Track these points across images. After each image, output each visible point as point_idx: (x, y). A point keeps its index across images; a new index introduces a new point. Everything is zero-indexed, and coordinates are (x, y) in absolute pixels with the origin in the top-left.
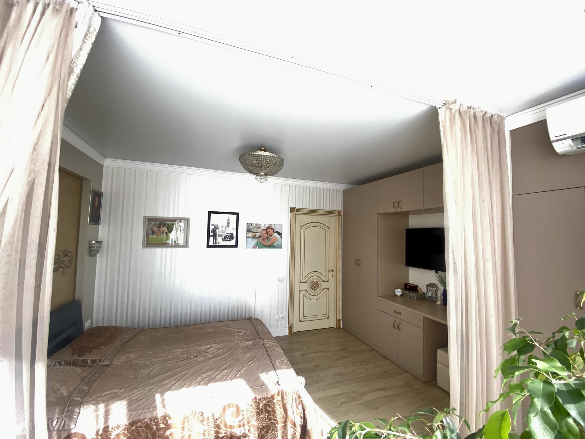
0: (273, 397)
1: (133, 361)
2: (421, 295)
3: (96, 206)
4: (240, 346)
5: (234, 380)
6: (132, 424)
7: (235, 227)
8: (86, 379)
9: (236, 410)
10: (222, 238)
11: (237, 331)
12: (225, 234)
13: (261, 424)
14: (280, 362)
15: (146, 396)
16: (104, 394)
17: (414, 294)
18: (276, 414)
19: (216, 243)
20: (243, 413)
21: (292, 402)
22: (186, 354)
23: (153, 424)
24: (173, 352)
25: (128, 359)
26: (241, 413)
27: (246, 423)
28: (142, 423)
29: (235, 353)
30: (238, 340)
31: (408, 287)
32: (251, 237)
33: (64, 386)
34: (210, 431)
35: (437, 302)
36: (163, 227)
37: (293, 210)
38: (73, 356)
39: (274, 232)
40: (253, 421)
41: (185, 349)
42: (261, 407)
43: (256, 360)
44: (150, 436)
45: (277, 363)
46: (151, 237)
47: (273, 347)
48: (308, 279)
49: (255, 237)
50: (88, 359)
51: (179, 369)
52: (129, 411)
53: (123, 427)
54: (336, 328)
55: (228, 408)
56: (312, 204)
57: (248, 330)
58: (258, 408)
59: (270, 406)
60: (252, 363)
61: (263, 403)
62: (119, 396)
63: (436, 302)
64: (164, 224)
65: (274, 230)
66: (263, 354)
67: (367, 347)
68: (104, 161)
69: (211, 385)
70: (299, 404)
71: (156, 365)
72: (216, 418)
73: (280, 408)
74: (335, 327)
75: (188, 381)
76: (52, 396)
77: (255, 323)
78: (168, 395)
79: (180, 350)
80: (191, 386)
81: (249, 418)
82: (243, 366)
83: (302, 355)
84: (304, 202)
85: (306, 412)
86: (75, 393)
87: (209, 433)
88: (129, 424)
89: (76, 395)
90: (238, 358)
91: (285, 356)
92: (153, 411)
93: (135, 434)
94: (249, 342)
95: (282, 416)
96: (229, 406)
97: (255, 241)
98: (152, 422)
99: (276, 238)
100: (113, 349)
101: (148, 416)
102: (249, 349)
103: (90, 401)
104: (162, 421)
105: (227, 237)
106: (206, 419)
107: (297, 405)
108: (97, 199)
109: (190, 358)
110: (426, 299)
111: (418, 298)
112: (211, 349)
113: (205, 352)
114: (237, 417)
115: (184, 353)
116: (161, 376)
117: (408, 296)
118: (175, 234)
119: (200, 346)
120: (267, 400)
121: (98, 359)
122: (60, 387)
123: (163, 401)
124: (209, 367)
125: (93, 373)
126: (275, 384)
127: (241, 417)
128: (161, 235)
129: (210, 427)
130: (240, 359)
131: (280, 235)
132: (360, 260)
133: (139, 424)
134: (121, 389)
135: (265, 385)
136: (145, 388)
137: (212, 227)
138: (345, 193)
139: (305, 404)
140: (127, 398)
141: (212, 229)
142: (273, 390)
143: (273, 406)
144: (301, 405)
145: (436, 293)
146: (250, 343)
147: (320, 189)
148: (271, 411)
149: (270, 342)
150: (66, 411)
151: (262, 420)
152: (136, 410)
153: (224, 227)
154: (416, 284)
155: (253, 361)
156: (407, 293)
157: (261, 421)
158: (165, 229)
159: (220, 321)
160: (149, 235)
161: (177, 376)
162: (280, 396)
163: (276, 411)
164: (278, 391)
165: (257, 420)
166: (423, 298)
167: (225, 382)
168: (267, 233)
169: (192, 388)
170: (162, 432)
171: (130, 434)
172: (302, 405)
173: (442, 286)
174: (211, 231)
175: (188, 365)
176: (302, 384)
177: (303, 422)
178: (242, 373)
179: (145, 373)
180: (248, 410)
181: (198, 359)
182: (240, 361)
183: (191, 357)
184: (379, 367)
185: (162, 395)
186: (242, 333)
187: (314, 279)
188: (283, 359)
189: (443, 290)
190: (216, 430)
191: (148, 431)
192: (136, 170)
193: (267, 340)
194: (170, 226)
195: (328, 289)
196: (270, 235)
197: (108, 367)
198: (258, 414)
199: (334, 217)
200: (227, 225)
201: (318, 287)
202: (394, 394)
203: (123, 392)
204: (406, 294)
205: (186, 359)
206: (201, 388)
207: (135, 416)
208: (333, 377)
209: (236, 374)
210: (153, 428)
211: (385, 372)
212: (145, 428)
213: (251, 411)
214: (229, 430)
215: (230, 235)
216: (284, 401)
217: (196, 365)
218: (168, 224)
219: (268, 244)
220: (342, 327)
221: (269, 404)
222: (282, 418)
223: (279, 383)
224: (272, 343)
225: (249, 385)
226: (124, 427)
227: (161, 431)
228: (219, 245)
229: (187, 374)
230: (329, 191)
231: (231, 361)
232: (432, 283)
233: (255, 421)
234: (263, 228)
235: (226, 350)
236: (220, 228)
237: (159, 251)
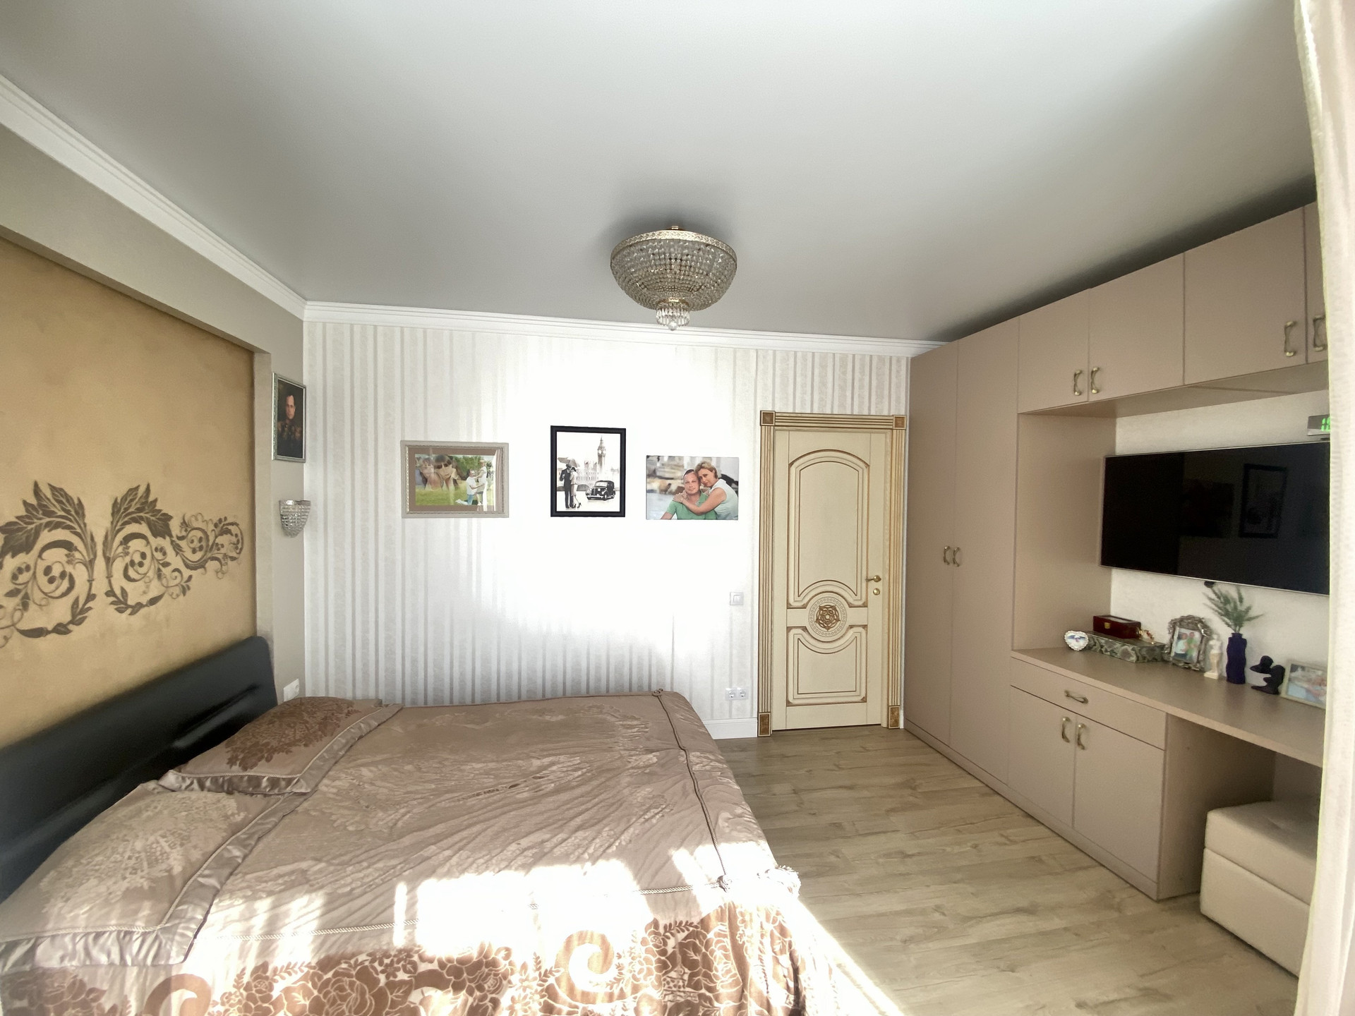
0: (704, 923)
1: (366, 786)
2: (1151, 649)
3: (291, 417)
4: (626, 765)
5: (601, 862)
6: (325, 965)
7: (618, 466)
8: (246, 828)
9: (601, 951)
10: (587, 494)
11: (622, 725)
12: (594, 482)
13: (670, 997)
14: (730, 819)
15: (374, 886)
16: (275, 871)
17: (1129, 648)
18: (714, 972)
19: (572, 506)
20: (621, 961)
21: (761, 943)
22: (492, 777)
23: (380, 969)
24: (461, 771)
25: (355, 781)
26: (615, 961)
27: (628, 990)
28: (350, 966)
29: (611, 783)
30: (622, 748)
31: (1107, 625)
32: (658, 491)
33: (179, 848)
34: (529, 1003)
35: (1205, 672)
36: (446, 465)
37: (768, 419)
38: (231, 766)
39: (716, 476)
40: (647, 987)
41: (492, 765)
42: (670, 951)
43: (665, 808)
44: (371, 1000)
45: (720, 821)
46: (419, 489)
47: (714, 774)
48: (811, 599)
49: (669, 490)
50: (264, 777)
51: (466, 817)
52: (323, 927)
53: (302, 971)
54: (888, 728)
55: (579, 945)
56: (821, 400)
57: (650, 725)
58: (663, 953)
59: (696, 950)
60: (653, 817)
61: (676, 940)
62: (308, 881)
63: (1202, 671)
64: (447, 458)
65: (716, 473)
66: (685, 794)
67: (977, 784)
68: (304, 308)
69: (540, 871)
70: (782, 951)
71: (415, 802)
72: (546, 966)
73: (726, 957)
74: (884, 725)
75: (484, 853)
76: (143, 874)
77: (668, 704)
78: (430, 888)
79: (480, 765)
80: (487, 868)
81: (638, 976)
82: (629, 821)
83: (795, 792)
84: (798, 394)
85: (802, 976)
86: (205, 865)
87: (527, 1007)
88: (317, 963)
89: (207, 872)
90: (618, 797)
91: (744, 803)
92: (382, 932)
93: (333, 993)
94: (650, 756)
95: (731, 980)
96: (582, 937)
97: (669, 501)
98: (376, 964)
99: (724, 493)
100: (325, 754)
101: (371, 945)
102: (651, 774)
103: (240, 889)
104: (402, 963)
105: (599, 490)
106: (518, 968)
107: (775, 953)
108: (291, 400)
109: (497, 790)
110: (1165, 662)
111: (1140, 658)
112: (554, 768)
113: (538, 775)
114: (602, 972)
115: (487, 773)
116: (418, 833)
117: (1106, 651)
118: (475, 485)
119: (529, 757)
120: (688, 930)
121: (284, 777)
122: (167, 849)
123: (412, 905)
124: (541, 818)
125: (267, 811)
126: (713, 886)
127: (613, 972)
128: (442, 487)
129: (528, 991)
130: (625, 801)
131: (734, 485)
132: (958, 549)
133: (344, 966)
134: (319, 860)
135: (684, 886)
136: (375, 863)
137: (561, 466)
138: (918, 365)
139: (799, 954)
140: (328, 890)
141: (563, 471)
142: (708, 902)
143: (707, 948)
144: (788, 954)
145: (1203, 647)
146: (652, 758)
147: (844, 358)
148: (700, 964)
149: (705, 760)
150: (171, 915)
151: (675, 986)
152: (341, 924)
153: (591, 466)
154: (1135, 618)
155: (656, 811)
156: (1103, 641)
157: (669, 987)
158: (452, 472)
159: (588, 696)
160: (417, 486)
161: (457, 838)
162: (727, 923)
163: (715, 964)
164: (721, 907)
165: (660, 984)
166: (1157, 657)
167: (577, 867)
168: (699, 479)
169: (488, 874)
170: (402, 993)
171: (320, 991)
172: (791, 954)
173: (1227, 624)
174: (558, 476)
175: (489, 808)
176: (790, 890)
177: (794, 1001)
178: (624, 843)
179: (385, 821)
180: (633, 955)
181: (518, 793)
182: (622, 808)
183: (500, 786)
184: (1013, 842)
185: (411, 890)
186: (636, 730)
187: (826, 600)
188: (739, 811)
189: (1231, 636)
190: (545, 1002)
191: (366, 987)
192: (375, 327)
193: (698, 754)
194: (463, 463)
195: (865, 627)
196: (705, 485)
197: (305, 800)
198: (663, 967)
199: (884, 435)
200: (596, 460)
201: (838, 620)
202: (1066, 929)
203: (320, 871)
204: (1102, 647)
205: (489, 792)
206: (511, 879)
207: (335, 942)
208: (881, 860)
209: (607, 845)
210: (378, 981)
211: (1033, 858)
212: (357, 979)
213: (644, 959)
214: (581, 1005)
215: (605, 485)
216: (739, 939)
217: (511, 811)
218: (457, 460)
219: (703, 508)
220: (901, 726)
221: (695, 944)
222: (731, 985)
223: (723, 885)
224: (712, 760)
225: (639, 883)
226: (306, 970)
227: (398, 991)
228: (580, 510)
229: (483, 834)
230: (871, 361)
231: (600, 805)
232: (1190, 617)
233: (653, 986)
234: (687, 468)
235: (589, 774)
236: (581, 468)
237: (441, 525)
